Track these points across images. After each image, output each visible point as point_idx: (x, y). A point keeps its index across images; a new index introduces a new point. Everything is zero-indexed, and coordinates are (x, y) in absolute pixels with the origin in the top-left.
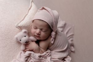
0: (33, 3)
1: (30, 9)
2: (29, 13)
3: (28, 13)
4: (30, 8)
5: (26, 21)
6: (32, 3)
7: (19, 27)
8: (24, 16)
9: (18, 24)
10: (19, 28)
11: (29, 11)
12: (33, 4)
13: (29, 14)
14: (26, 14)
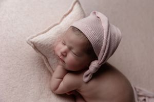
0: (77, 4)
1: (66, 16)
2: (63, 22)
4: (68, 14)
6: (74, 4)
7: (31, 42)
8: (49, 27)
9: (32, 38)
10: (32, 45)
11: (63, 18)
13: (61, 24)
14: (56, 23)
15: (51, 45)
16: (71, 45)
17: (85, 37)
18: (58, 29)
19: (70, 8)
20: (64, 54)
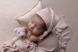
3: (32, 9)
4: (35, 6)
5: (26, 17)
8: (26, 12)
11: (33, 8)
12: (40, 2)
14: (29, 10)
15: (27, 21)
16: (36, 24)
17: (43, 21)
18: (31, 13)
19: (37, 3)
20: (33, 28)
